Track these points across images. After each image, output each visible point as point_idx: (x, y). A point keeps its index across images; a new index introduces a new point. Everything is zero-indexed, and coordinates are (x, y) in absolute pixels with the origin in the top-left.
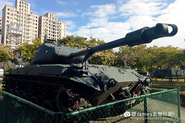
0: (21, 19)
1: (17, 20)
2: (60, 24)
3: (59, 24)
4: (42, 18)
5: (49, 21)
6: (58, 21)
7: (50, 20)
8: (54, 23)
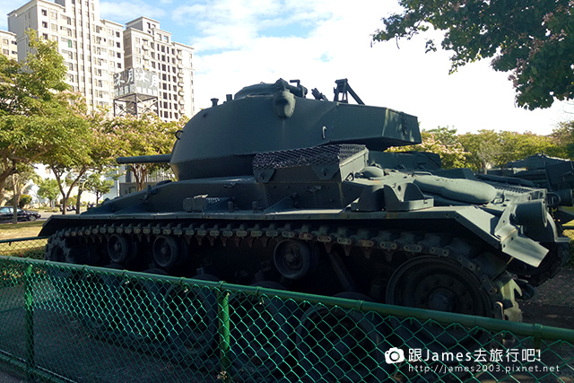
0: (79, 40)
1: (70, 41)
2: (178, 51)
3: (176, 52)
4: (132, 36)
5: (149, 44)
6: (174, 44)
7: (151, 40)
8: (163, 51)
